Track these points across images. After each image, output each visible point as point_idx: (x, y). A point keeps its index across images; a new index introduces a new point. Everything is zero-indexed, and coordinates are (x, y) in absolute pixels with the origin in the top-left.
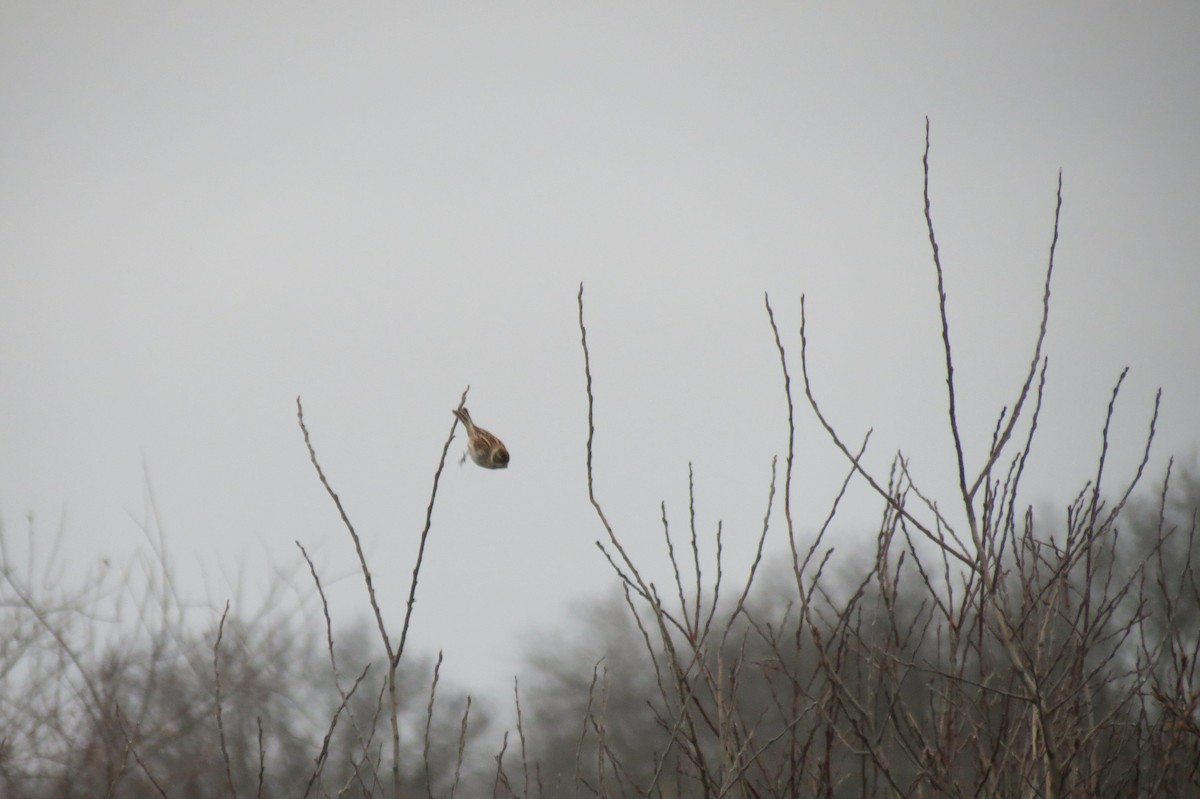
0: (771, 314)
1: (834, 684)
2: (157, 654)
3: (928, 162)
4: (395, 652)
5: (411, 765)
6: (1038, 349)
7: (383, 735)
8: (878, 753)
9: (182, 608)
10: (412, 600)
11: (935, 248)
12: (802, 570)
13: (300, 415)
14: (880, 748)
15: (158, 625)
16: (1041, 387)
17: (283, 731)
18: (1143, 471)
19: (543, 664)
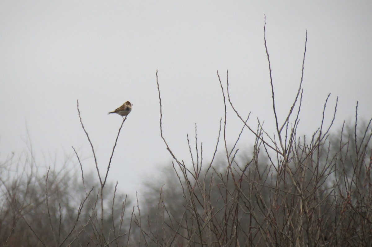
0: (219, 77)
1: (239, 191)
2: (29, 183)
3: (265, 28)
4: (103, 183)
5: (106, 216)
6: (300, 86)
7: (98, 207)
8: (253, 213)
9: (37, 168)
10: (109, 167)
11: (268, 55)
12: (229, 156)
13: (78, 106)
14: (254, 212)
15: (30, 173)
16: (301, 98)
17: (67, 206)
18: (333, 123)
19: (148, 185)
